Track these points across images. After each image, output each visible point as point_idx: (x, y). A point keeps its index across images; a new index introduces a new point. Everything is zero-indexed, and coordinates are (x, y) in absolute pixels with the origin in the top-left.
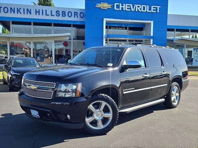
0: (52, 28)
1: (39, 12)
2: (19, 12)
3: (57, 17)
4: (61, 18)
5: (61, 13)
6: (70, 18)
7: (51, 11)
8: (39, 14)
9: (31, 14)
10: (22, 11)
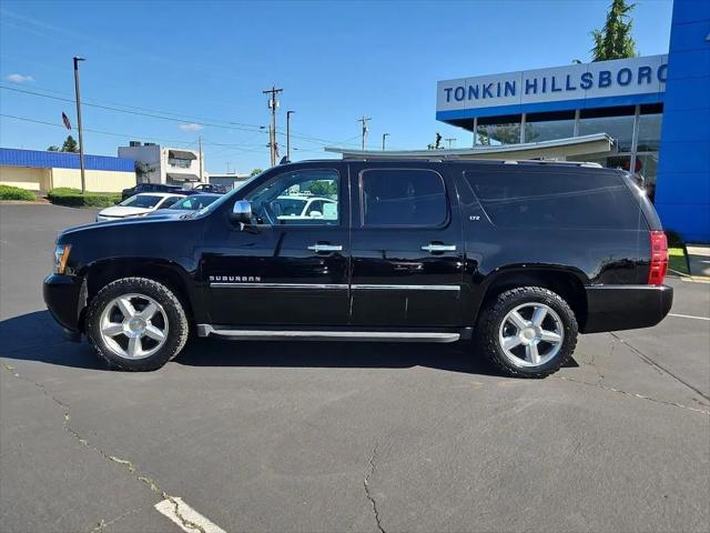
0: (575, 123)
1: (535, 86)
2: (487, 95)
3: (584, 91)
4: (596, 93)
5: (596, 80)
6: (624, 88)
7: (568, 77)
8: (535, 92)
9: (513, 94)
10: (494, 90)
